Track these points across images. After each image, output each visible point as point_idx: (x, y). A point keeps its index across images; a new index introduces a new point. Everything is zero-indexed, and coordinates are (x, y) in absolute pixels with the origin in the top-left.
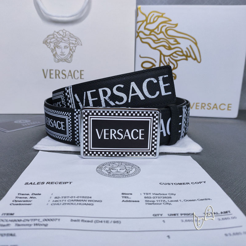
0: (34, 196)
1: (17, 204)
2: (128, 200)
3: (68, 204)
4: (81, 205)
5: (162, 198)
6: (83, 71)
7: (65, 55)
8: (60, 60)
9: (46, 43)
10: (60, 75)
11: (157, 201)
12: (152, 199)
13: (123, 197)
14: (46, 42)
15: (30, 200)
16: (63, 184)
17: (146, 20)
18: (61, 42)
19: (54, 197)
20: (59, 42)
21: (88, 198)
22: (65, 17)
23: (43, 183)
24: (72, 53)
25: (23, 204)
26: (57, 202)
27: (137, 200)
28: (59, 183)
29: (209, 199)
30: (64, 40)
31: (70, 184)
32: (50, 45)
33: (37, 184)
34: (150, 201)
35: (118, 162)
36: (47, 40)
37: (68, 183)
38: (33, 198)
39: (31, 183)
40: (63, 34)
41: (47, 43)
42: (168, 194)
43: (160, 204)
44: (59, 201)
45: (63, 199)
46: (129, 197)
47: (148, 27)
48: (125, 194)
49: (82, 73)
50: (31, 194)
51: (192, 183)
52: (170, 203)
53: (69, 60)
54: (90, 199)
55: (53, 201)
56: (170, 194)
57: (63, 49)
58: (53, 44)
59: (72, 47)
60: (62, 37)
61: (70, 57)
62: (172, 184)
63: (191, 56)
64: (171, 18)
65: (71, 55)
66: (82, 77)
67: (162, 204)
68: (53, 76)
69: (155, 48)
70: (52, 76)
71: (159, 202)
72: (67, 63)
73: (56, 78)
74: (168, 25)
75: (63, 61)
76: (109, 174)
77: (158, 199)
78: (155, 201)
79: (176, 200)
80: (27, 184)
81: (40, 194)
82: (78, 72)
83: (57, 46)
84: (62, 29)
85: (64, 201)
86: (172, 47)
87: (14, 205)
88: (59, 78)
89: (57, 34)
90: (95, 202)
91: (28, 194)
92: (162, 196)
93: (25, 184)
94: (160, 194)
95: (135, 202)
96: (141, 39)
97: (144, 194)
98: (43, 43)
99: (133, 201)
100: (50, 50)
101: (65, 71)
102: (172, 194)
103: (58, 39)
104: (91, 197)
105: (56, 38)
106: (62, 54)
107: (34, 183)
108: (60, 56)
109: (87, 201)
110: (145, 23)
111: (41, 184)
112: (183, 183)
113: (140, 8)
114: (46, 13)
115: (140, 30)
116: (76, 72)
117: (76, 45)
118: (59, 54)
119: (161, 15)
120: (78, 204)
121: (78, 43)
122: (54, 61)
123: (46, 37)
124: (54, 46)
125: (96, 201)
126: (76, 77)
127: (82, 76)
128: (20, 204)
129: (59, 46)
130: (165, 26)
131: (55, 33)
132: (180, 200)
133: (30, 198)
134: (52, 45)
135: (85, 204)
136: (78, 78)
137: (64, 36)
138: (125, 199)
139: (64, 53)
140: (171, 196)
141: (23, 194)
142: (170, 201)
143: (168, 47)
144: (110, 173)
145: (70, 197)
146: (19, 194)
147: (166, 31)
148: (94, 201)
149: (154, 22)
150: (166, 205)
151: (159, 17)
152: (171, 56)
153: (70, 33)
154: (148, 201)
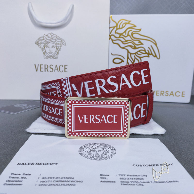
0: (25, 176)
1: (10, 185)
2: (106, 180)
3: (54, 185)
4: (65, 185)
5: (135, 179)
6: (67, 65)
7: (53, 53)
8: (48, 57)
10: (48, 69)
11: (131, 182)
12: (127, 180)
13: (101, 178)
14: (37, 43)
15: (21, 180)
16: (50, 165)
17: (117, 26)
18: (50, 42)
19: (42, 178)
20: (48, 43)
21: (71, 179)
22: (53, 23)
23: (33, 164)
24: (58, 52)
25: (15, 185)
26: (44, 182)
27: (113, 181)
28: (46, 164)
29: (177, 181)
30: (52, 41)
31: (56, 165)
33: (28, 165)
34: (125, 182)
35: (97, 144)
36: (39, 41)
37: (54, 164)
38: (24, 178)
39: (23, 164)
40: (51, 36)
41: (39, 43)
42: (140, 176)
43: (134, 185)
44: (46, 182)
45: (50, 180)
46: (106, 178)
47: (118, 31)
48: (103, 175)
49: (66, 68)
50: (22, 174)
51: (161, 165)
52: (142, 184)
53: (56, 57)
54: (72, 180)
55: (41, 181)
56: (142, 176)
57: (51, 48)
58: (43, 44)
59: (59, 47)
60: (50, 39)
61: (57, 54)
62: (144, 165)
63: (152, 54)
64: (136, 25)
65: (58, 53)
66: (66, 71)
67: (136, 185)
69: (123, 48)
70: (42, 70)
71: (132, 183)
73: (45, 71)
74: (133, 30)
75: (51, 58)
76: (89, 156)
77: (132, 180)
78: (129, 182)
79: (148, 181)
80: (19, 164)
81: (30, 175)
82: (63, 66)
83: (46, 46)
84: (51, 33)
85: (50, 182)
86: (137, 47)
87: (7, 185)
88: (48, 71)
89: (46, 36)
90: (77, 183)
91: (20, 174)
92: (135, 177)
93: (18, 165)
94: (133, 175)
95: (111, 183)
96: (112, 40)
97: (120, 175)
98: (36, 44)
99: (110, 182)
100: (41, 49)
101: (52, 65)
102: (144, 176)
103: (47, 40)
104: (73, 178)
105: (46, 40)
106: (50, 52)
107: (26, 163)
108: (48, 54)
109: (70, 182)
110: (116, 28)
111: (32, 165)
112: (153, 165)
113: (112, 17)
114: (37, 21)
115: (112, 34)
116: (61, 66)
117: (61, 45)
118: (47, 53)
119: (128, 22)
120: (62, 185)
121: (63, 43)
122: (43, 58)
123: (38, 39)
124: (44, 46)
125: (77, 181)
126: (61, 71)
127: (66, 69)
128: (12, 184)
129: (48, 46)
130: (131, 30)
131: (45, 36)
132: (151, 182)
133: (21, 178)
135: (68, 185)
136: (63, 71)
137: (52, 38)
138: (103, 180)
139: (52, 52)
140: (143, 177)
141: (15, 174)
142: (142, 182)
143: (134, 47)
144: (90, 154)
145: (56, 177)
146: (12, 174)
147: (132, 34)
148: (76, 181)
149: (122, 28)
150: (139, 186)
151: (126, 24)
152: (136, 54)
153: (57, 36)
154: (123, 182)
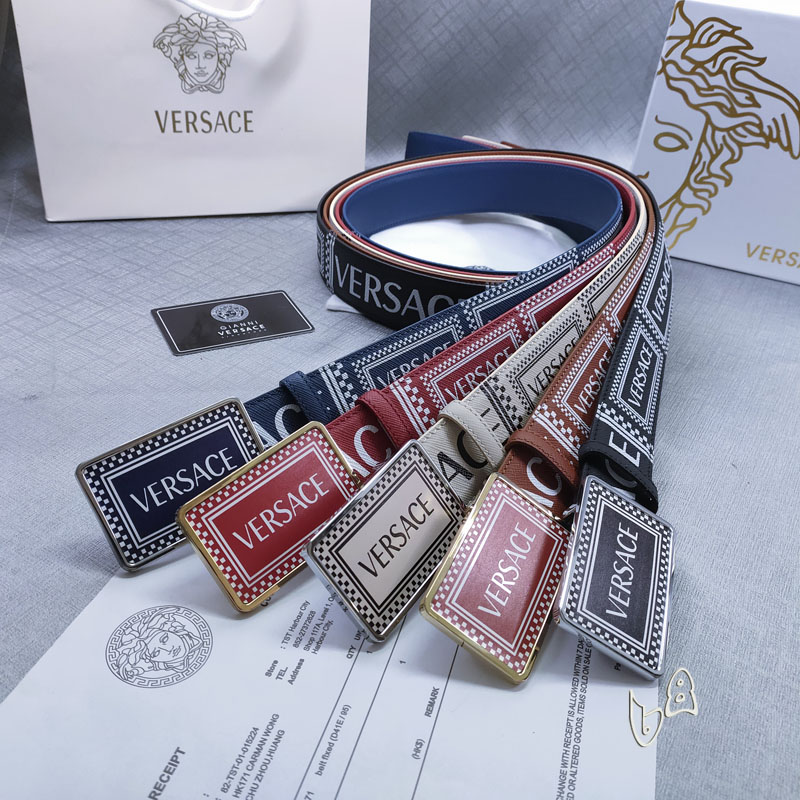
7: (207, 74)
8: (196, 87)
9: (162, 46)
10: (196, 124)
14: (160, 44)
17: (691, 37)
18: (197, 41)
20: (192, 44)
24: (223, 70)
30: (205, 38)
32: (171, 51)
36: (163, 38)
40: (202, 23)
41: (164, 45)
53: (218, 86)
57: (201, 58)
58: (179, 48)
59: (224, 55)
60: (199, 30)
61: (220, 78)
63: (778, 140)
65: (222, 73)
68: (181, 126)
69: (696, 107)
73: (188, 131)
74: (741, 58)
75: (204, 90)
83: (186, 53)
86: (740, 111)
88: (196, 131)
89: (185, 22)
96: (669, 79)
98: (155, 46)
101: (209, 113)
105: (185, 32)
106: (201, 72)
108: (195, 76)
110: (686, 43)
115: (672, 57)
117: (232, 50)
118: (192, 73)
121: (236, 44)
124: (181, 53)
129: (192, 53)
130: (734, 58)
131: (182, 21)
134: (175, 51)
137: (203, 27)
139: (206, 71)
143: (729, 109)
147: (734, 70)
149: (708, 44)
152: (731, 132)
153: (218, 21)
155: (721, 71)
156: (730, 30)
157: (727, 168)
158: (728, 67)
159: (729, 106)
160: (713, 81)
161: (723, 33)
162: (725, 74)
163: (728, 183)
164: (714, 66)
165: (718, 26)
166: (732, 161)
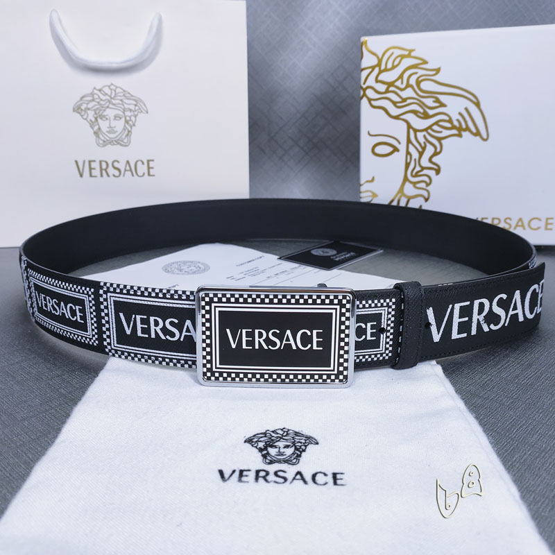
9: (80, 111)
32: (88, 114)
68: (96, 172)
72: (121, 147)
134: (91, 115)
155: (408, 85)
156: (406, 53)
157: (434, 159)
158: (413, 81)
159: (422, 111)
160: (404, 94)
161: (403, 57)
162: (412, 87)
163: (438, 171)
164: (402, 83)
165: (397, 52)
166: (436, 154)
